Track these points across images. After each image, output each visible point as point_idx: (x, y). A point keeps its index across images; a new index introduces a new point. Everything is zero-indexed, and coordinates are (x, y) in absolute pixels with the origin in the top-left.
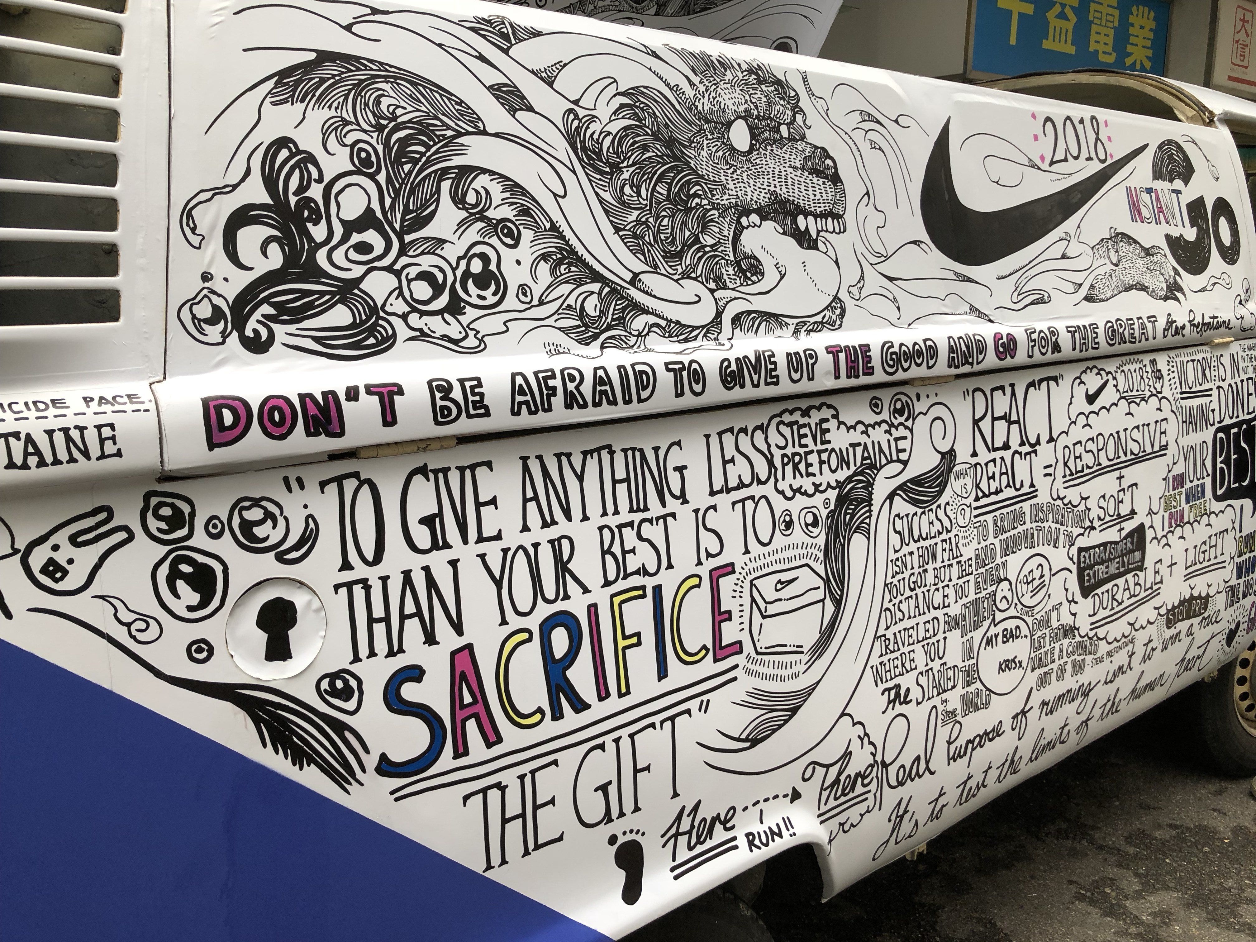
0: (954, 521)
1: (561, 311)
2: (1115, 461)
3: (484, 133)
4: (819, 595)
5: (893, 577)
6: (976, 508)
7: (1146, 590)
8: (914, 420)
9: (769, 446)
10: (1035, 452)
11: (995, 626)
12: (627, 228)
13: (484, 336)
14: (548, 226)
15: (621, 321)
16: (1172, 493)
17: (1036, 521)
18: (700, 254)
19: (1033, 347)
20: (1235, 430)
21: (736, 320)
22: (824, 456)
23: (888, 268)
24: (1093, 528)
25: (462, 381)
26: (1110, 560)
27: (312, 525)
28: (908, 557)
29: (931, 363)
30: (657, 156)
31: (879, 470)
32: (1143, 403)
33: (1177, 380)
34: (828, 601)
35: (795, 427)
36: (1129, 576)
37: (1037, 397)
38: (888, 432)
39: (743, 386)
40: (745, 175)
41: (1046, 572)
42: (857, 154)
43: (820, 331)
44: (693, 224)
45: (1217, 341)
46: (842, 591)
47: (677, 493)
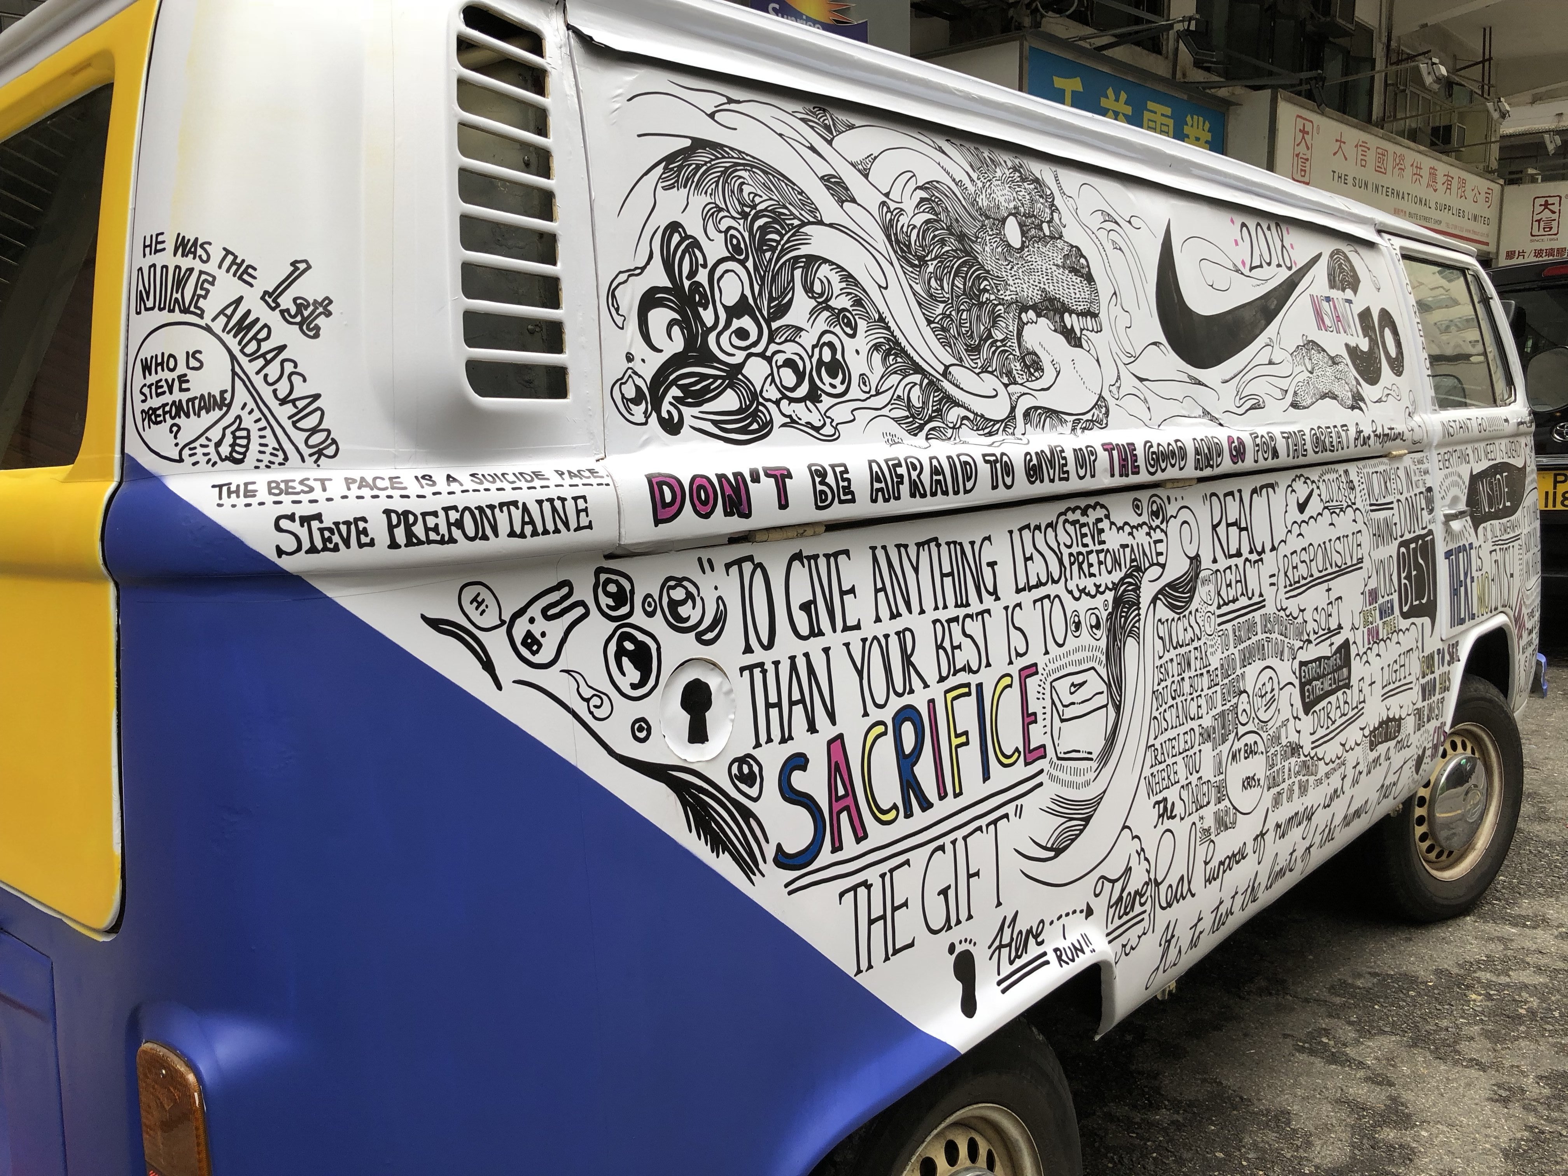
0: (1203, 629)
1: (893, 402)
2: (1324, 573)
3: (821, 223)
4: (1102, 700)
5: (1159, 684)
6: (1219, 616)
7: (1353, 709)
8: (1167, 522)
9: (1059, 544)
10: (1261, 560)
11: (1238, 740)
12: (936, 321)
13: (837, 424)
14: (877, 317)
15: (939, 413)
16: (1368, 608)
17: (1266, 632)
18: (993, 348)
19: (1258, 451)
20: (1413, 546)
21: (1027, 414)
22: (1102, 556)
23: (1139, 368)
24: (1310, 642)
25: (833, 467)
26: (1324, 676)
27: (722, 607)
28: (1169, 664)
29: (1182, 463)
30: (952, 250)
31: (1144, 573)
32: (1342, 513)
33: (1366, 491)
34: (1110, 706)
35: (1077, 526)
36: (1340, 693)
37: (1259, 502)
38: (1148, 534)
39: (1042, 481)
40: (1020, 271)
41: (1276, 686)
42: (1103, 254)
43: (1091, 429)
44: (985, 319)
45: (1394, 453)
46: (1120, 696)
47: (991, 590)
